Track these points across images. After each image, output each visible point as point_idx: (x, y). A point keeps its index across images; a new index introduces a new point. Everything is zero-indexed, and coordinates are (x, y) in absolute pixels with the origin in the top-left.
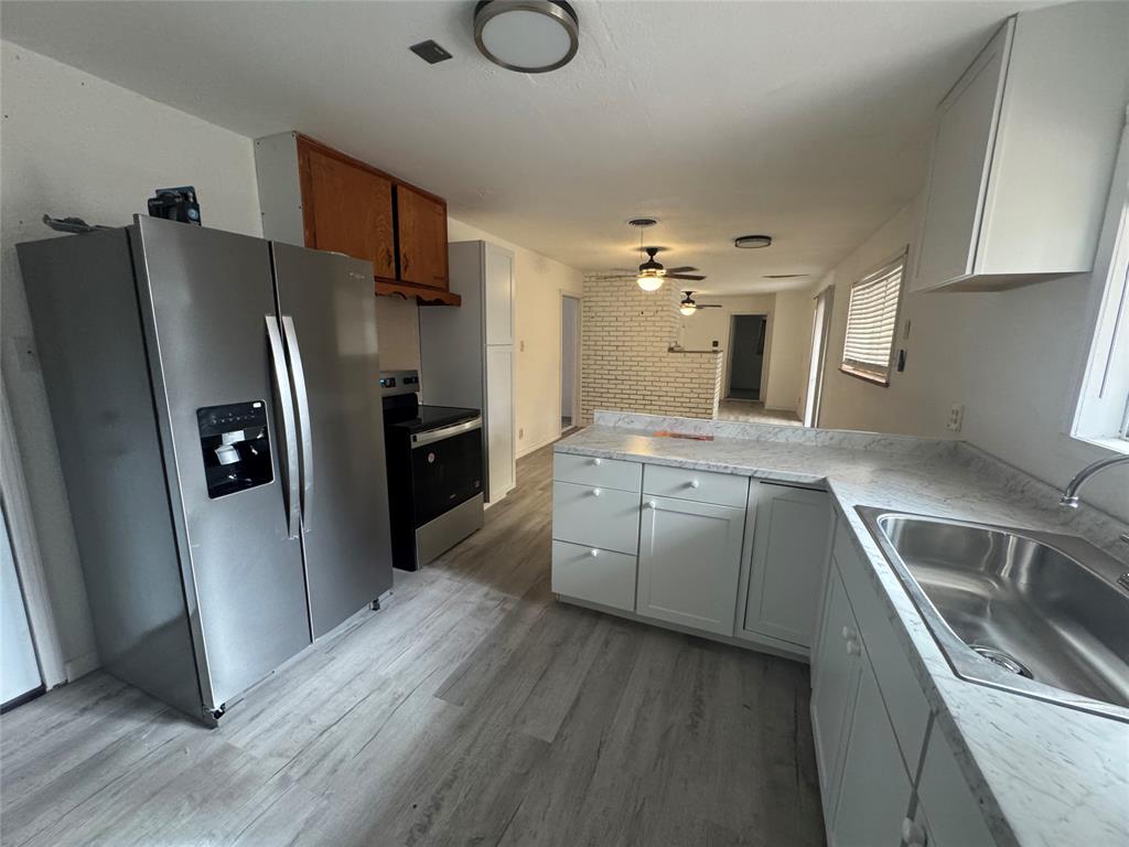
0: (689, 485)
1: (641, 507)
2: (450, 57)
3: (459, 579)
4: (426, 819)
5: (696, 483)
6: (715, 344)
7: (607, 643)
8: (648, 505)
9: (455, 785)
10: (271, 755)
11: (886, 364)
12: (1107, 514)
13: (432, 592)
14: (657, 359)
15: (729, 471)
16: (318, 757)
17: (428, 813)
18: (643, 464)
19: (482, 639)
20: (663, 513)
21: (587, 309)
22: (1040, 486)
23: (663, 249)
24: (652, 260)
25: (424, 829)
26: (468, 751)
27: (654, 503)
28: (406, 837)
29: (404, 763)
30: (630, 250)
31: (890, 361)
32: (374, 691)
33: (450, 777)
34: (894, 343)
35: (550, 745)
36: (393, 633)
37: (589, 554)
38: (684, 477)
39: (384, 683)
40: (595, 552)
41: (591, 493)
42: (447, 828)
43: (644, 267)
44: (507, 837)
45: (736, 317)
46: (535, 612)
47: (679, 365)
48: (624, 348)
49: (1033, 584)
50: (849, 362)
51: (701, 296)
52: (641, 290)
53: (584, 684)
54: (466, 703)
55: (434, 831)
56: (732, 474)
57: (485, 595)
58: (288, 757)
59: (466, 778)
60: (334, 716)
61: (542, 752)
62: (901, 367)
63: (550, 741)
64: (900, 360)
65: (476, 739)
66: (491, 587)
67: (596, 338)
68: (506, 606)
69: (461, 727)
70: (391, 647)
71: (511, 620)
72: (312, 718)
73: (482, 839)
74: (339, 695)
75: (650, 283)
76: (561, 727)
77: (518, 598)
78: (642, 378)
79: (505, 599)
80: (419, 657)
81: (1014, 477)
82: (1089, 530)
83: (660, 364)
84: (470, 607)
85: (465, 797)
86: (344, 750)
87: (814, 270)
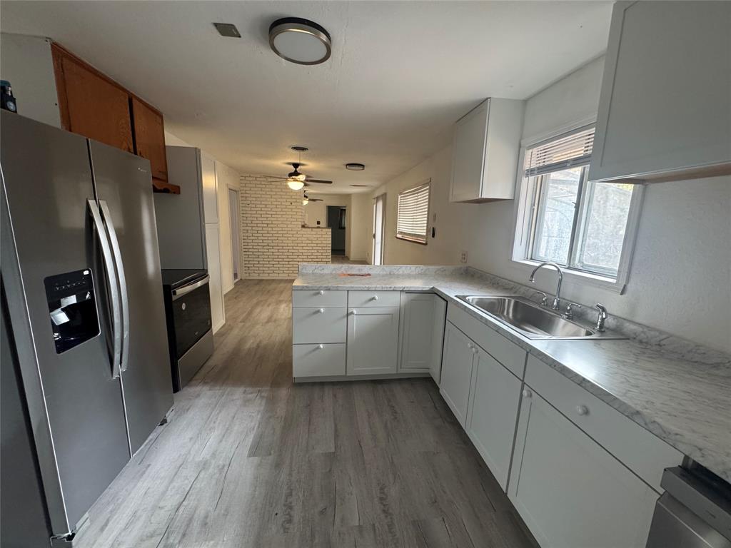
0: (374, 299)
1: (348, 315)
2: (240, 37)
3: (218, 388)
4: (287, 516)
5: (377, 298)
6: (318, 223)
7: (335, 396)
8: (352, 313)
9: (294, 493)
10: (142, 540)
11: (425, 234)
12: (527, 286)
13: (202, 401)
14: (295, 232)
15: (392, 289)
16: (185, 523)
17: (287, 513)
18: (348, 291)
19: (259, 417)
20: (359, 316)
21: (244, 198)
22: (504, 280)
23: (303, 165)
24: (296, 171)
25: (290, 521)
26: (290, 475)
27: (355, 312)
28: (282, 531)
29: (253, 498)
30: (282, 163)
31: (427, 233)
32: (200, 471)
33: (289, 491)
34: (428, 223)
35: (334, 453)
36: (189, 434)
37: (318, 348)
38: (370, 295)
39: (204, 464)
40: (321, 346)
41: (319, 311)
42: (302, 514)
43: (291, 175)
44: (338, 502)
45: (329, 207)
46: (284, 392)
47: (309, 236)
48: (272, 226)
49: (513, 316)
50: (401, 233)
51: (311, 194)
52: (290, 189)
53: (335, 420)
54: (272, 452)
55: (296, 519)
56: (394, 290)
57: (245, 392)
58: (160, 534)
59: (298, 487)
60: (178, 498)
61: (332, 457)
62: (433, 236)
63: (333, 450)
64: (433, 233)
65: (291, 468)
66: (245, 387)
67: (251, 219)
68: (263, 394)
69: (278, 465)
70: (194, 443)
71: (271, 401)
72: (161, 504)
73: (325, 509)
74: (174, 484)
75: (296, 185)
76: (335, 443)
77: (268, 388)
78: (286, 245)
79: (259, 391)
80: (221, 441)
81: (494, 278)
82: (524, 293)
83: (297, 235)
84: (239, 402)
85: (304, 495)
86: (203, 512)
87: (374, 183)
